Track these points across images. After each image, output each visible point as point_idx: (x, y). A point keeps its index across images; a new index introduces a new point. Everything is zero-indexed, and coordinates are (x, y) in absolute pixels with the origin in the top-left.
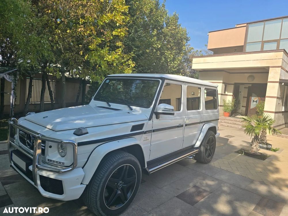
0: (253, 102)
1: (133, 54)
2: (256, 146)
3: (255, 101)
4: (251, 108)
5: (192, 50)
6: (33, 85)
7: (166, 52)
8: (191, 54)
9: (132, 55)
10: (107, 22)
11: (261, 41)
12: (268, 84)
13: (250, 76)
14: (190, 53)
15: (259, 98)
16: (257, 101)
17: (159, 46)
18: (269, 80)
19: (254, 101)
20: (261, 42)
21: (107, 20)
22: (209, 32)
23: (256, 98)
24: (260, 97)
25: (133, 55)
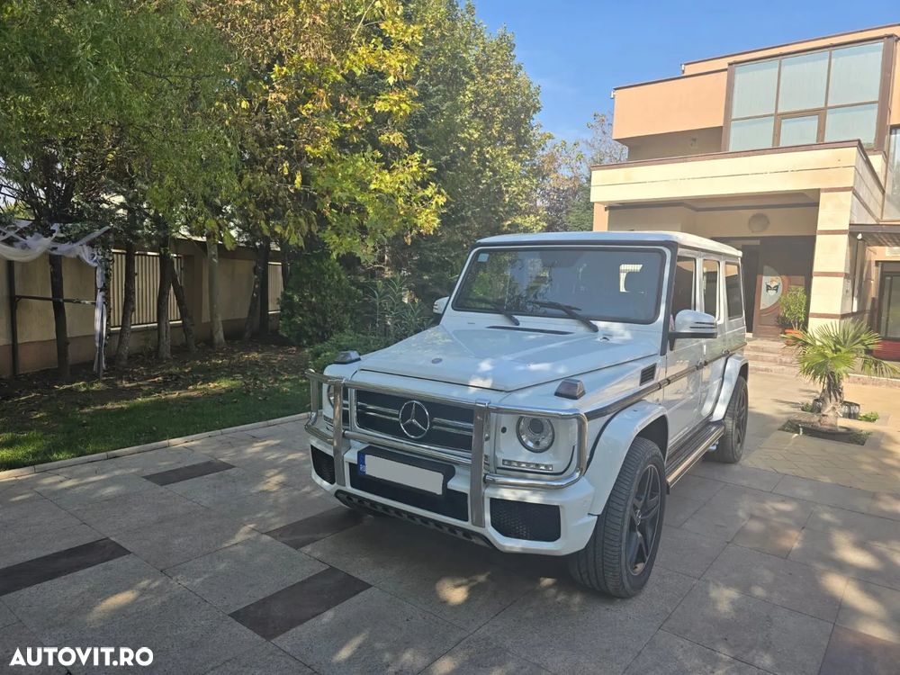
0: (768, 290)
1: (431, 167)
2: (834, 409)
3: (772, 286)
4: (762, 307)
5: (549, 142)
6: (136, 271)
7: (488, 152)
8: (545, 153)
9: (429, 169)
10: (359, 73)
11: (773, 112)
12: (819, 238)
13: (755, 217)
14: (543, 149)
15: (784, 277)
16: (777, 287)
17: (476, 136)
18: (820, 228)
19: (768, 288)
20: (772, 115)
21: (360, 68)
22: (615, 89)
23: (774, 278)
24: (787, 275)
25: (432, 169)
